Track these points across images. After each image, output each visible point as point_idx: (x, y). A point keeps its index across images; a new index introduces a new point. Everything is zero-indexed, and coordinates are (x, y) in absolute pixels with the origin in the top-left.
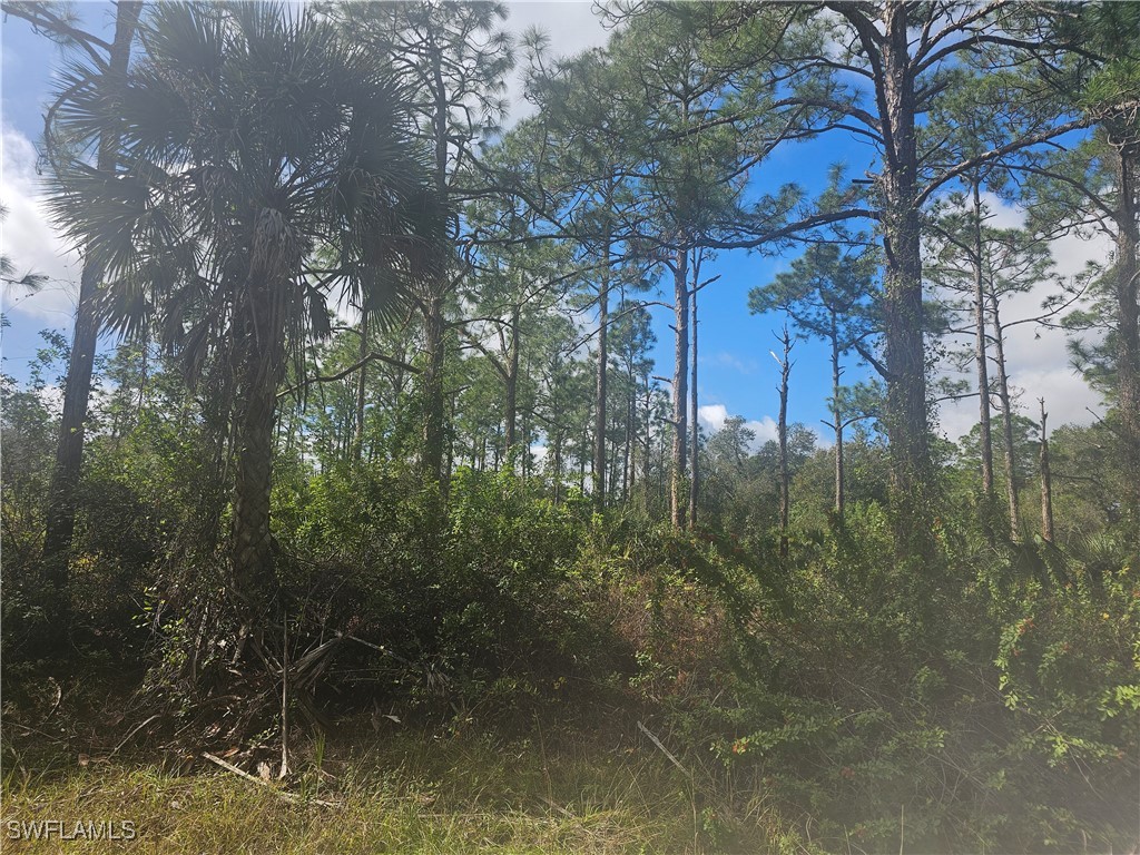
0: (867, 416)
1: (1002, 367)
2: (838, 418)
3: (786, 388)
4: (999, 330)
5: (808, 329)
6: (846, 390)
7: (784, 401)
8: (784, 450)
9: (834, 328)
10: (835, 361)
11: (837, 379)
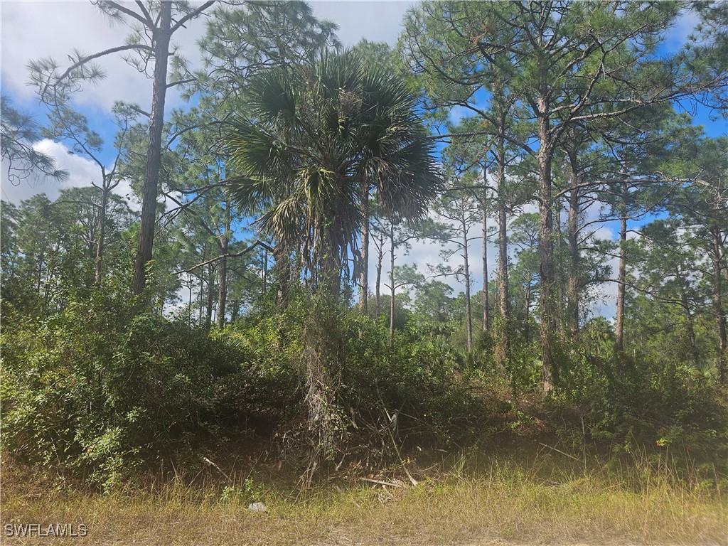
0: (409, 283)
1: (467, 260)
2: (393, 283)
3: (380, 266)
4: (466, 241)
5: (378, 232)
6: (398, 268)
7: (379, 273)
8: (378, 301)
9: (392, 232)
10: (392, 251)
11: (393, 261)
